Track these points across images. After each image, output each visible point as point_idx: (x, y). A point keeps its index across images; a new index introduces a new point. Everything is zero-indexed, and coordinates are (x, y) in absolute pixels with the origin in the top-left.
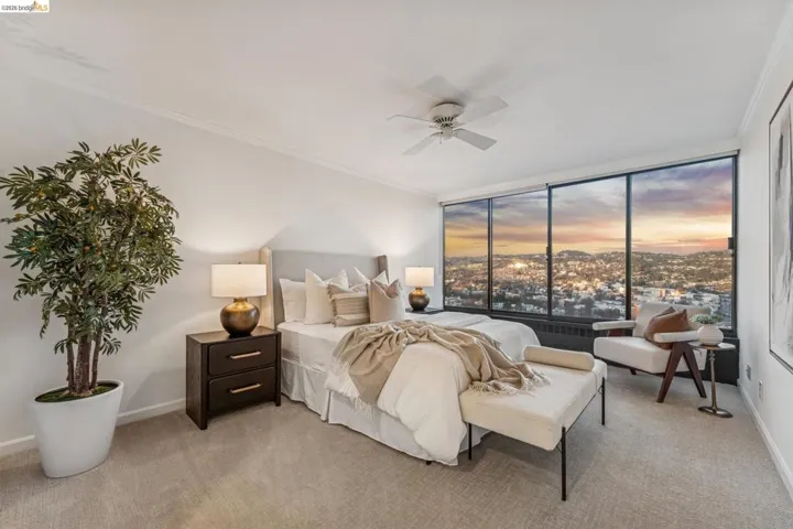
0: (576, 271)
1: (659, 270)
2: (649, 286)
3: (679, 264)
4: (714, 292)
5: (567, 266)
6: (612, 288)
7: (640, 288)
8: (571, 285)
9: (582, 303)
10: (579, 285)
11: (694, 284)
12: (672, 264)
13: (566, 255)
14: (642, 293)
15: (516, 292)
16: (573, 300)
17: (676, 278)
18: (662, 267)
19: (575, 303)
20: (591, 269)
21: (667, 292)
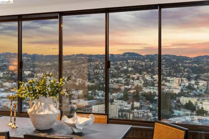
0: (133, 67)
1: (179, 66)
2: (173, 76)
3: (189, 63)
4: (205, 80)
5: (128, 63)
6: (153, 78)
7: (169, 78)
8: (129, 77)
9: (134, 89)
10: (134, 76)
11: (196, 75)
12: (186, 63)
13: (127, 55)
14: (169, 81)
15: (93, 82)
16: (130, 87)
17: (187, 72)
18: (180, 65)
19: (130, 89)
20: (142, 66)
21: (182, 80)
